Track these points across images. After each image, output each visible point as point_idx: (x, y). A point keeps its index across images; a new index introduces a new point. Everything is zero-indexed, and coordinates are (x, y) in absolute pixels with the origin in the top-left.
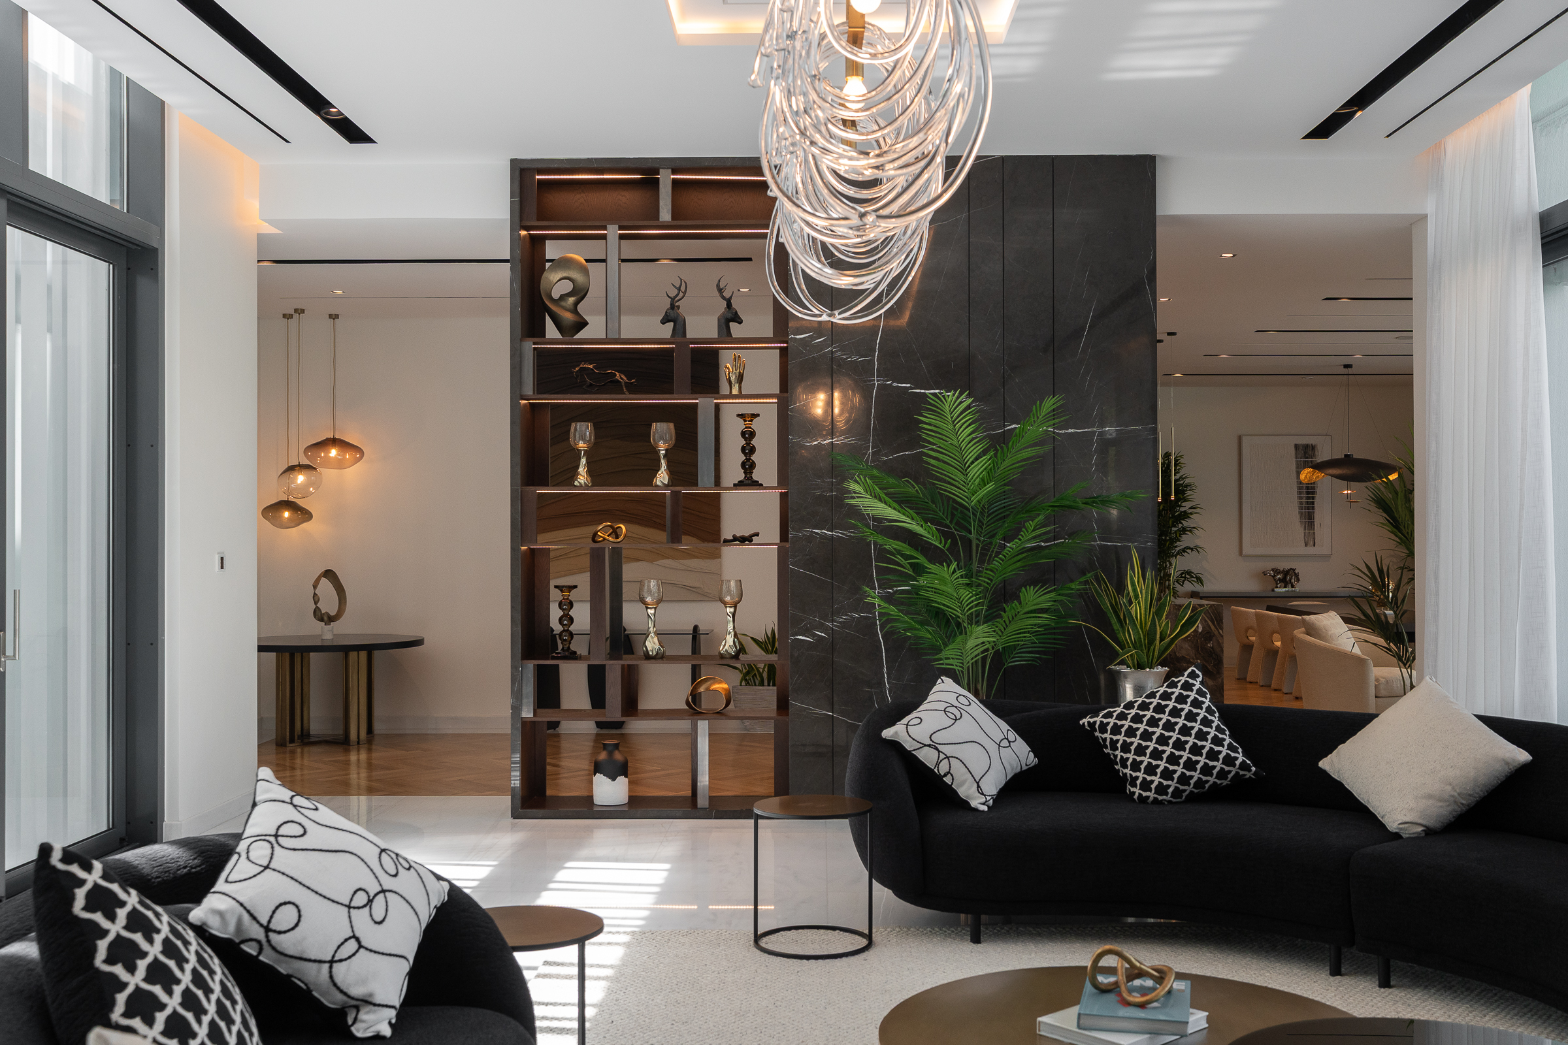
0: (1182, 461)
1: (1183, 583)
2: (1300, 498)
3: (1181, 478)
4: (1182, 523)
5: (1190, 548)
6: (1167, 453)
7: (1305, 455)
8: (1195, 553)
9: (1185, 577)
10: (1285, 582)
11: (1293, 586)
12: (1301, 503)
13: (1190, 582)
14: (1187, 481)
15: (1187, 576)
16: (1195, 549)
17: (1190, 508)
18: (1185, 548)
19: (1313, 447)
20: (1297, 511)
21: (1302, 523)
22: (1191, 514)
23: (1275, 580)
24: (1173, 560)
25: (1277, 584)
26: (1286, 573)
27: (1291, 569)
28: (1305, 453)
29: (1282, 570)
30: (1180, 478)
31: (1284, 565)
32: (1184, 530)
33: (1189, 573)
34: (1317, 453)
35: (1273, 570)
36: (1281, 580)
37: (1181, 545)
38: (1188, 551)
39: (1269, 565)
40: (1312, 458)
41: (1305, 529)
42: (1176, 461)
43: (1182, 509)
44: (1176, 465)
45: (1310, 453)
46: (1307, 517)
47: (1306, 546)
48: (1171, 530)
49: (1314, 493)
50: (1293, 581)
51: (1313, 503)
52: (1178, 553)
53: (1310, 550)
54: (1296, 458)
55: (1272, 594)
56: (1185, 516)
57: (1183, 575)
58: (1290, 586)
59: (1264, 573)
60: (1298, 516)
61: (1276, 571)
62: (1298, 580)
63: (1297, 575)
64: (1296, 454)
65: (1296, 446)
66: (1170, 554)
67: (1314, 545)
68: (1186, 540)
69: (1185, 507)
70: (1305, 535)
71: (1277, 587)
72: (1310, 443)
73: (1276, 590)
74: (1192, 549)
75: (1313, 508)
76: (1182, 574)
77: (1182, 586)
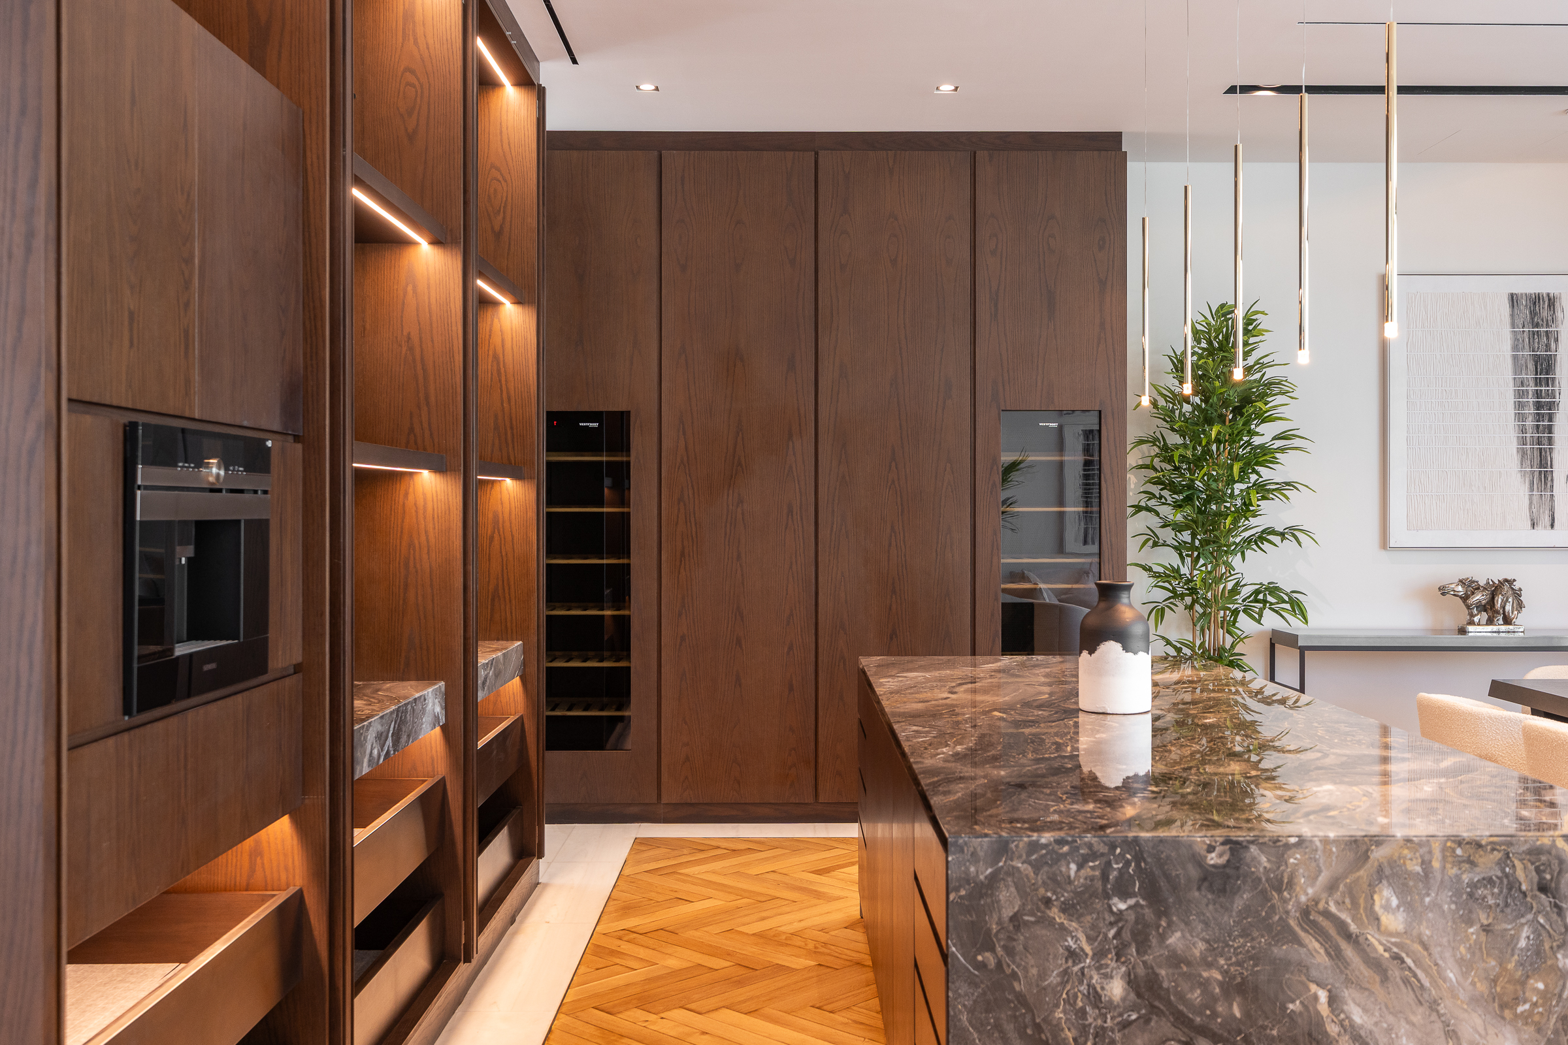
0: (1264, 322)
1: (1261, 616)
2: (1520, 417)
3: (1260, 365)
4: (1258, 473)
5: (1273, 532)
6: (1222, 306)
7: (1532, 319)
8: (1289, 545)
9: (1265, 602)
10: (1490, 609)
11: (1507, 621)
12: (1523, 430)
13: (1277, 612)
14: (1270, 373)
15: (1270, 598)
16: (1290, 533)
17: (1274, 438)
18: (1263, 532)
19: (1552, 302)
20: (1513, 446)
21: (1524, 474)
22: (1282, 450)
23: (1468, 607)
24: (1236, 561)
25: (1472, 615)
26: (1495, 589)
27: (1506, 580)
28: (1533, 314)
29: (1482, 583)
30: (1257, 363)
31: (1487, 572)
32: (1264, 491)
33: (1273, 589)
34: (1559, 314)
35: (1462, 582)
36: (1482, 608)
37: (1257, 524)
38: (1270, 537)
39: (1452, 571)
40: (1547, 326)
41: (1532, 489)
42: (1248, 321)
43: (1257, 441)
44: (1246, 332)
45: (1545, 313)
46: (1537, 461)
47: (1533, 526)
48: (1233, 490)
49: (1551, 406)
50: (1508, 607)
51: (1550, 429)
52: (1248, 541)
53: (1543, 536)
54: (1513, 325)
55: (1460, 641)
56: (1264, 456)
57: (1261, 597)
58: (1501, 622)
59: (1443, 591)
60: (1516, 458)
61: (1471, 586)
62: (1520, 606)
63: (1517, 594)
64: (1512, 316)
65: (1513, 299)
66: (1229, 546)
67: (1552, 526)
68: (1271, 514)
69: (1265, 433)
70: (1531, 504)
71: (1471, 623)
72: (1543, 290)
73: (1471, 628)
74: (1282, 535)
75: (1550, 441)
76: (1257, 592)
77: (1259, 622)
